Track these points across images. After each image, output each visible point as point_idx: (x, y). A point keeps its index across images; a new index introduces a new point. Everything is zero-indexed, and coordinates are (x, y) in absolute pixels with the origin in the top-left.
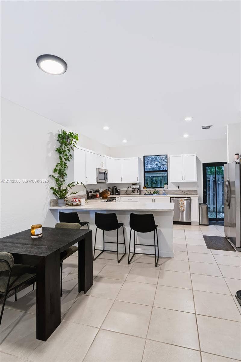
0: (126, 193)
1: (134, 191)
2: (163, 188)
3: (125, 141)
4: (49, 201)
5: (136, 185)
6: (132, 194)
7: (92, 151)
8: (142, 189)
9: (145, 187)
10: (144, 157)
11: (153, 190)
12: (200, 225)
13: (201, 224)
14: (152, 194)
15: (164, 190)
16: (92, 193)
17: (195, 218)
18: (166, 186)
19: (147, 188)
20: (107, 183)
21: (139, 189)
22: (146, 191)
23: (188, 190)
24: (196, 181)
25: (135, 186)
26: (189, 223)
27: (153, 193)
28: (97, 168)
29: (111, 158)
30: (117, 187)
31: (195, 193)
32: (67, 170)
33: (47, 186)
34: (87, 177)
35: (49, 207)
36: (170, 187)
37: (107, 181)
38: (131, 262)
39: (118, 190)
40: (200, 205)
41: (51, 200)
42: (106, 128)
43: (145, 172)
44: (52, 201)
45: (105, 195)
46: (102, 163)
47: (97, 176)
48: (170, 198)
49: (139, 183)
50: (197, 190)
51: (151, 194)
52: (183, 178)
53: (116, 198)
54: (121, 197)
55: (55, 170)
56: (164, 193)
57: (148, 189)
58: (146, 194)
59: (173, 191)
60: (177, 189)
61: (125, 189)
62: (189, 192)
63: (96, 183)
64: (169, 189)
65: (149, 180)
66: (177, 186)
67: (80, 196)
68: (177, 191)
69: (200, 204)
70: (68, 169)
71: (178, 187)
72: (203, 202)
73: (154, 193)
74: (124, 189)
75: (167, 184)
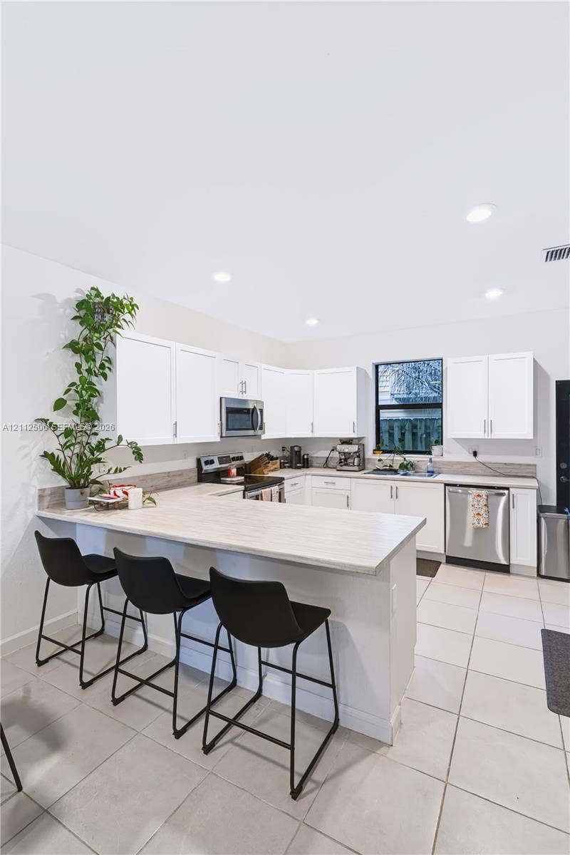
0: (326, 465)
1: (345, 461)
2: (430, 453)
3: (312, 322)
4: (34, 492)
5: (351, 444)
6: (339, 468)
7: (201, 351)
8: (369, 453)
9: (378, 449)
10: (377, 367)
11: (398, 459)
12: (539, 575)
13: (543, 573)
14: (396, 472)
15: (431, 459)
16: (216, 465)
17: (524, 553)
18: (436, 449)
19: (384, 452)
20: (263, 437)
21: (360, 455)
22: (380, 460)
23: (505, 464)
24: (531, 437)
25: (348, 446)
26: (505, 569)
27: (400, 467)
28: (221, 398)
29: (283, 370)
30: (300, 447)
31: (528, 472)
32: (103, 403)
33: (26, 450)
34: (176, 424)
35: (37, 510)
36: (450, 452)
37: (264, 433)
38: (217, 746)
39: (306, 457)
40: (541, 515)
41: (44, 490)
42: (222, 277)
43: (379, 408)
44: (48, 492)
45: (259, 469)
46: (243, 383)
47: (221, 420)
48: (443, 485)
49: (360, 439)
50: (535, 465)
51: (392, 471)
52: (488, 426)
53: (283, 479)
54: (306, 475)
55: (59, 404)
56: (429, 470)
57: (385, 457)
58: (377, 471)
59: (458, 463)
60: (472, 459)
61: (325, 454)
62: (509, 471)
63: (218, 439)
64: (446, 458)
65: (407, 427)
66: (471, 452)
67: (169, 473)
68: (470, 464)
69: (541, 509)
70: (105, 401)
71: (475, 454)
72: (555, 504)
73: (402, 466)
74: (322, 452)
75: (439, 442)
